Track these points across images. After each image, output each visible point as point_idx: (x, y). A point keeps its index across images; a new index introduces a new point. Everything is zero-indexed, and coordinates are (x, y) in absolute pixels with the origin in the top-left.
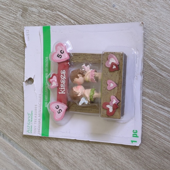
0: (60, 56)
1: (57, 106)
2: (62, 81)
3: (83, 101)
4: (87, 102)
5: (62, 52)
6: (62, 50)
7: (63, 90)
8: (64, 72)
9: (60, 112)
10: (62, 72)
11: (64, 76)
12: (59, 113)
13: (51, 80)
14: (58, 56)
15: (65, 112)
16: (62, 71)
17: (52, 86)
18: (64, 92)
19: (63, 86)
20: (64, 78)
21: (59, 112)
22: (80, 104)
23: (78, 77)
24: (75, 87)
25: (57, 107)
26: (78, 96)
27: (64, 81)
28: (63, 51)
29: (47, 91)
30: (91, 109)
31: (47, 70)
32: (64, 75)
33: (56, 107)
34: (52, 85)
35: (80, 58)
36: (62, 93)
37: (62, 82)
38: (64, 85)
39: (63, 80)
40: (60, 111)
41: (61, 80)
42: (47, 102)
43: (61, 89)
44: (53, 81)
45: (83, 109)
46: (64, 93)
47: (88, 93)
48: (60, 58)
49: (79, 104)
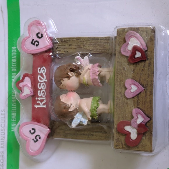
0: (37, 43)
1: (33, 129)
2: (40, 86)
3: (78, 120)
4: (85, 122)
5: (40, 35)
6: (39, 33)
7: (42, 101)
8: (43, 71)
9: (37, 140)
10: (40, 70)
11: (43, 77)
12: (35, 142)
13: (21, 85)
14: (33, 43)
15: (45, 139)
16: (39, 68)
17: (23, 94)
18: (44, 104)
19: (42, 94)
20: (44, 80)
21: (35, 140)
22: (74, 125)
23: (69, 77)
24: (64, 95)
25: (32, 131)
26: (70, 110)
27: (43, 86)
28: (42, 35)
29: (15, 105)
30: (92, 133)
31: (14, 69)
32: (43, 74)
33: (30, 131)
34: (23, 92)
35: (70, 45)
36: (41, 106)
37: (40, 88)
38: (43, 92)
39: (42, 84)
40: (38, 138)
41: (39, 84)
42: (15, 122)
43: (39, 99)
44: (24, 86)
45: (78, 133)
46: (45, 106)
47: (87, 104)
48: (37, 45)
49: (71, 125)
